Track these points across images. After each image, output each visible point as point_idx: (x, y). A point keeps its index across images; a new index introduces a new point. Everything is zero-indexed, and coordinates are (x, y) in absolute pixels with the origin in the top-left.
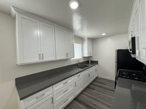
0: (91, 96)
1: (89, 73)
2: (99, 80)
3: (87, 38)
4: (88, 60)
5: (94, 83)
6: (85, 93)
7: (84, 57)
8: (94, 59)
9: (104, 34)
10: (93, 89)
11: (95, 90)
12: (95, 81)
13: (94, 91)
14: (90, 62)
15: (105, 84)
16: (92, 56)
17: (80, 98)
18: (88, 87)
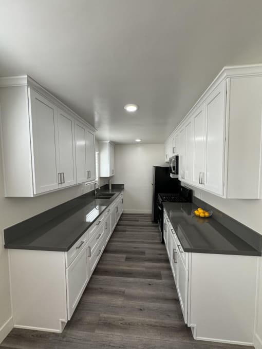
0: (124, 240)
1: (116, 206)
2: (127, 217)
3: (108, 142)
4: (108, 184)
5: (122, 223)
6: (115, 239)
7: (101, 178)
8: (117, 182)
9: (138, 140)
10: (125, 231)
11: (128, 231)
12: (122, 220)
13: (127, 233)
14: (110, 188)
15: (138, 221)
16: (113, 176)
17: (111, 248)
18: (115, 231)
